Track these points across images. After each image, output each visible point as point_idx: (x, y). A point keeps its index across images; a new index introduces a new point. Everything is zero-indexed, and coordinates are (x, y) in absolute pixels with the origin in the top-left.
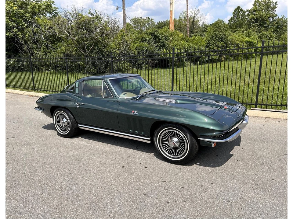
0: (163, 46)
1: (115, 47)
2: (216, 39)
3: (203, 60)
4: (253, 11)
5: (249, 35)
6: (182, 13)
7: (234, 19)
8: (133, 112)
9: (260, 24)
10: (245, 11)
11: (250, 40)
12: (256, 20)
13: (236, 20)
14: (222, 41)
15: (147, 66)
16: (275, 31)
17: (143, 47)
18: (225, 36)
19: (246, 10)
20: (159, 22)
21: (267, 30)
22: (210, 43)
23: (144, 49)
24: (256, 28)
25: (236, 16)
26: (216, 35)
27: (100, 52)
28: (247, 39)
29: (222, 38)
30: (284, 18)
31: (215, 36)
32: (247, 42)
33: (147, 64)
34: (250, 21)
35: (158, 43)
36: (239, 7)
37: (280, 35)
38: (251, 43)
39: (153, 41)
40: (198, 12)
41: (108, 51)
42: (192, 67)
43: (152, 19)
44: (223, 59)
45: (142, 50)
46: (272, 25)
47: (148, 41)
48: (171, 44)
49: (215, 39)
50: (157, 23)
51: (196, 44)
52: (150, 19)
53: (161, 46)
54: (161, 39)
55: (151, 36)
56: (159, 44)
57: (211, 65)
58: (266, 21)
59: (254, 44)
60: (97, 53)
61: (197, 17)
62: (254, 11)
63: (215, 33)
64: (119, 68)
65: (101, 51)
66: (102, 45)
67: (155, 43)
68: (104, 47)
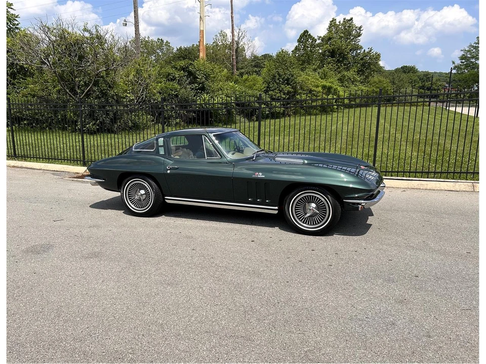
0: (203, 89)
1: (126, 88)
2: (280, 81)
3: (262, 114)
4: (327, 39)
5: (324, 76)
6: (218, 35)
7: (299, 50)
8: (256, 174)
9: (338, 60)
10: (316, 38)
11: (328, 84)
12: (332, 54)
13: (302, 52)
14: (288, 84)
15: (178, 120)
16: (360, 71)
17: (171, 90)
18: (292, 76)
19: (318, 36)
20: (180, 48)
21: (348, 69)
22: (271, 86)
23: (173, 93)
24: (332, 65)
25: (302, 45)
26: (279, 74)
27: (103, 97)
28: (324, 83)
29: (288, 80)
30: (372, 51)
31: (278, 77)
32: (324, 87)
33: (177, 118)
34: (323, 54)
35: (193, 83)
36: (306, 32)
37: (367, 77)
38: (330, 88)
39: (186, 81)
40: (243, 35)
41: (116, 94)
42: (247, 124)
43: (167, 42)
45: (169, 94)
46: (356, 62)
47: (179, 81)
48: (215, 86)
49: (278, 81)
50: (175, 49)
51: (251, 87)
52: (165, 41)
53: (198, 89)
54: (198, 78)
55: (182, 72)
56: (196, 85)
57: (273, 121)
58: (346, 55)
59: (335, 90)
60: (97, 97)
61: (242, 43)
62: (330, 39)
63: (277, 71)
64: (134, 124)
65: (104, 94)
66: (106, 85)
67: (190, 83)
68: (110, 87)
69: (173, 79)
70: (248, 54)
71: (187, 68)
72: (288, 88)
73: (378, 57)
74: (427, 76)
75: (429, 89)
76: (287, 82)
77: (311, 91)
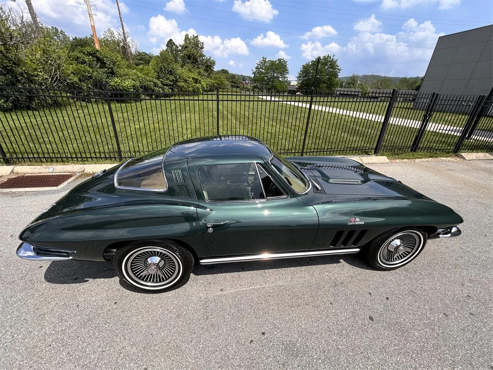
0: (113, 73)
1: (34, 66)
2: (166, 72)
4: (185, 47)
9: (193, 62)
10: (178, 45)
11: (195, 77)
12: (189, 57)
13: (170, 54)
14: (171, 75)
16: (206, 70)
17: (84, 72)
18: (173, 69)
20: (76, 38)
22: (160, 75)
23: (86, 74)
25: (170, 49)
26: (164, 67)
27: (8, 73)
29: (171, 71)
30: (211, 58)
31: (164, 69)
32: (193, 78)
34: (184, 57)
35: (103, 68)
36: (171, 40)
37: (210, 74)
38: (197, 79)
39: (96, 65)
41: (25, 72)
43: (61, 31)
45: (83, 76)
46: (202, 64)
47: (90, 65)
48: (121, 71)
49: (164, 72)
51: (147, 75)
52: (60, 30)
53: (109, 73)
54: (107, 64)
55: (90, 57)
56: (106, 69)
58: (197, 59)
62: (186, 47)
63: (163, 65)
64: (54, 101)
66: (9, 61)
67: (101, 67)
68: (14, 63)
69: (84, 62)
70: (133, 51)
71: (94, 54)
72: (172, 78)
73: (214, 63)
74: (233, 76)
75: (235, 83)
76: (171, 73)
77: (186, 81)
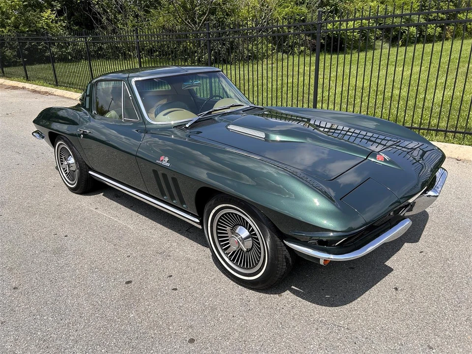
0: (335, 11)
1: (247, 15)
8: (161, 159)
15: (302, 48)
17: (297, 15)
23: (300, 18)
27: (219, 25)
33: (302, 46)
35: (326, 6)
39: (316, 3)
41: (233, 23)
42: (385, 51)
44: (449, 35)
45: (295, 20)
47: (307, 4)
53: (329, 12)
56: (328, 8)
60: (214, 26)
64: (251, 53)
65: (221, 23)
66: (223, 13)
68: (227, 15)
69: (302, 3)
